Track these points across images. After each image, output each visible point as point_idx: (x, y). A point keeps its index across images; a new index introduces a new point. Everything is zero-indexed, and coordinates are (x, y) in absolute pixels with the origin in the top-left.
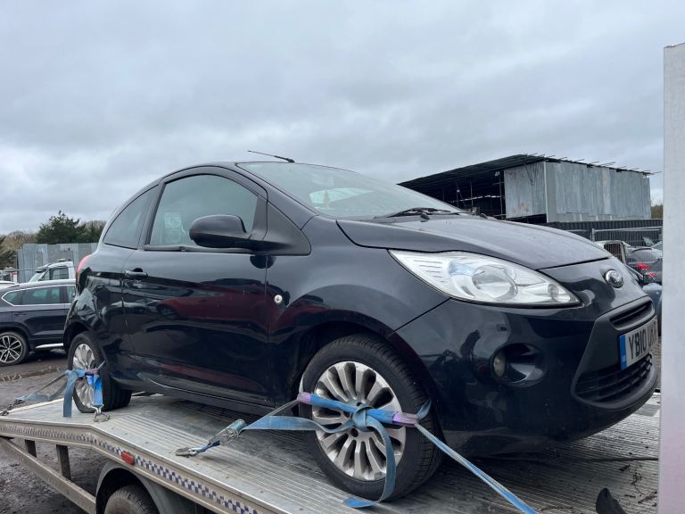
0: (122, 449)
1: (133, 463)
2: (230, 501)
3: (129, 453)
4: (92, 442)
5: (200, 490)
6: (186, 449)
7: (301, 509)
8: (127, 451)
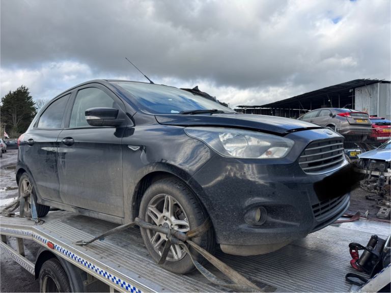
0: (48, 240)
1: (54, 248)
2: (102, 271)
3: (51, 243)
4: (33, 235)
5: (87, 265)
6: (81, 241)
7: (139, 277)
8: (51, 241)
